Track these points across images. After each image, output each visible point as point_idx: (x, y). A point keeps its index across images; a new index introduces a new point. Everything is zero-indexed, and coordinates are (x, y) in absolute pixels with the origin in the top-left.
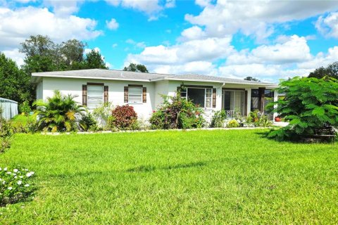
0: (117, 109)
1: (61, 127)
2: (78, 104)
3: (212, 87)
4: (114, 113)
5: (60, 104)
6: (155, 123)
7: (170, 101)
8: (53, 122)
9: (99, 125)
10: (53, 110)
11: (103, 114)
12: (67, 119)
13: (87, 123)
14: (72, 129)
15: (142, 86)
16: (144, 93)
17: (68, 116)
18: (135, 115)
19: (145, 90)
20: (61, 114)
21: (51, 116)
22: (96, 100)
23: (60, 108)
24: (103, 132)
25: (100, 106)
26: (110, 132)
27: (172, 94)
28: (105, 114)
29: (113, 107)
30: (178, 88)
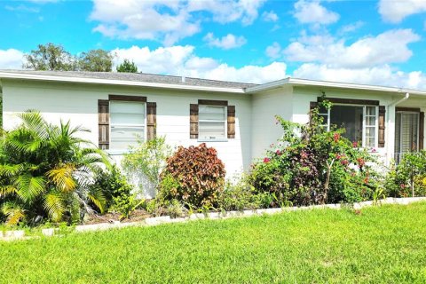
0: (179, 157)
1: (36, 213)
2: (83, 146)
3: (377, 103)
4: (172, 164)
5: (33, 147)
10: (12, 163)
11: (145, 167)
12: (51, 186)
13: (108, 192)
14: (68, 218)
15: (226, 103)
16: (231, 118)
17: (57, 179)
19: (231, 112)
20: (35, 174)
22: (128, 134)
23: (32, 158)
25: (138, 148)
27: (301, 118)
28: (150, 166)
29: (169, 149)
30: (313, 105)
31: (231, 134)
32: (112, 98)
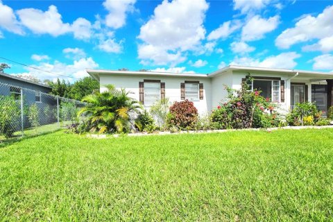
0: (175, 106)
1: (111, 127)
3: (280, 79)
4: (172, 110)
5: (110, 99)
6: (219, 120)
7: (236, 95)
8: (101, 121)
9: (156, 124)
10: (101, 106)
11: (160, 112)
12: (117, 117)
13: (143, 122)
14: (124, 130)
15: (198, 82)
16: (201, 90)
17: (120, 113)
18: (195, 112)
19: (201, 87)
20: (111, 111)
21: (99, 114)
22: (153, 98)
23: (109, 104)
24: (160, 133)
25: (157, 104)
26: (169, 133)
27: (237, 86)
28: (162, 112)
29: (171, 103)
30: (243, 80)
31: (201, 98)
32: (145, 81)
